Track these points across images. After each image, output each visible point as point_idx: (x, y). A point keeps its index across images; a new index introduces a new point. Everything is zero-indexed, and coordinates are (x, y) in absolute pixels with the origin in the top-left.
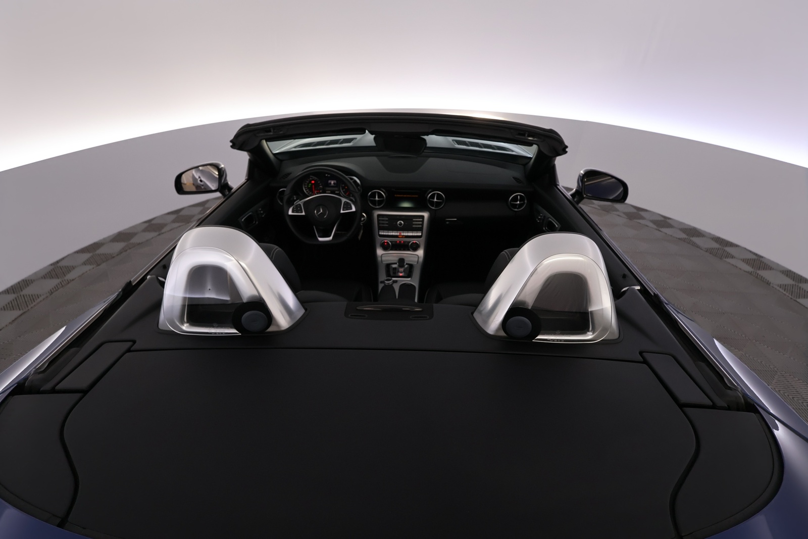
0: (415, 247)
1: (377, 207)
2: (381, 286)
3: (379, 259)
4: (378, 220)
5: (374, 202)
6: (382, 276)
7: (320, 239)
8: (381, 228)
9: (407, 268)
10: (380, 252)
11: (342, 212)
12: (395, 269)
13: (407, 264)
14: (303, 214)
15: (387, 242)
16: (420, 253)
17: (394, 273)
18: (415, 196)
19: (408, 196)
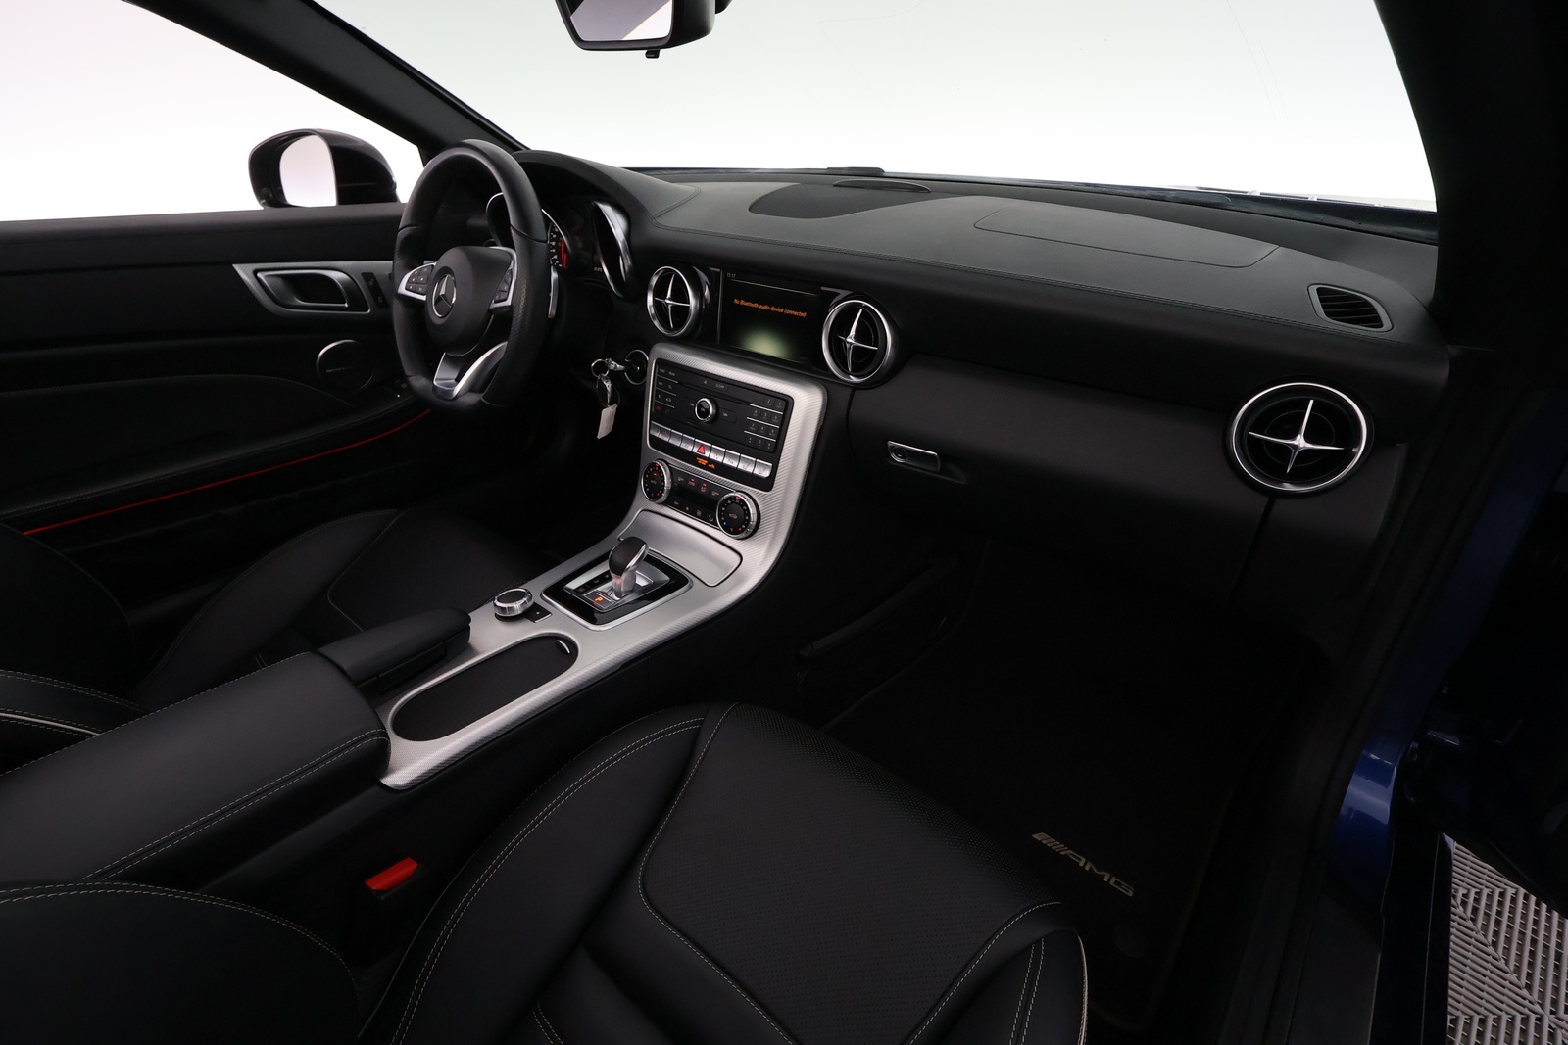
0: (736, 522)
1: (670, 334)
8: (659, 415)
11: (493, 305)
14: (425, 297)
15: (659, 469)
18: (795, 313)
19: (773, 309)
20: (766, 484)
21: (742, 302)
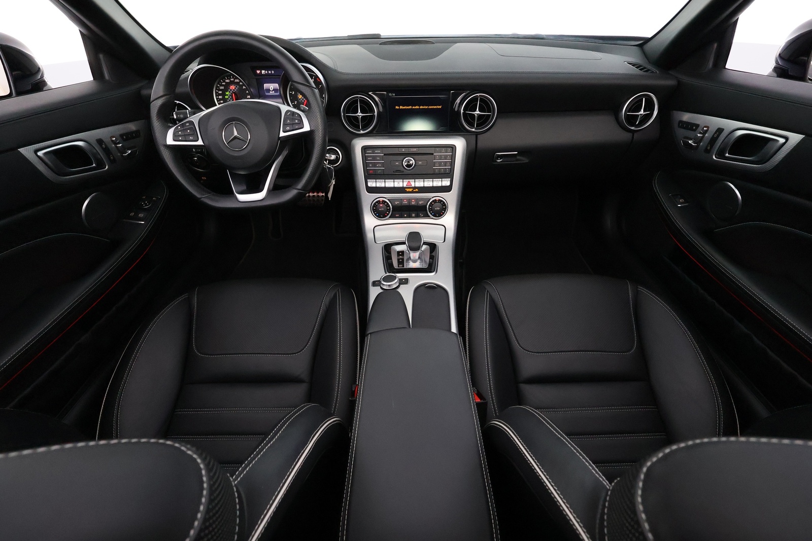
0: (439, 210)
1: (362, 132)
2: (374, 293)
3: (369, 235)
4: (365, 158)
5: (354, 122)
6: (376, 270)
7: (242, 198)
8: (369, 175)
9: (425, 250)
10: (370, 221)
11: (282, 134)
12: (401, 253)
13: (425, 243)
14: (200, 142)
15: (384, 202)
16: (449, 220)
17: (401, 262)
18: (435, 107)
19: (421, 107)
20: (447, 189)
21: (401, 107)
